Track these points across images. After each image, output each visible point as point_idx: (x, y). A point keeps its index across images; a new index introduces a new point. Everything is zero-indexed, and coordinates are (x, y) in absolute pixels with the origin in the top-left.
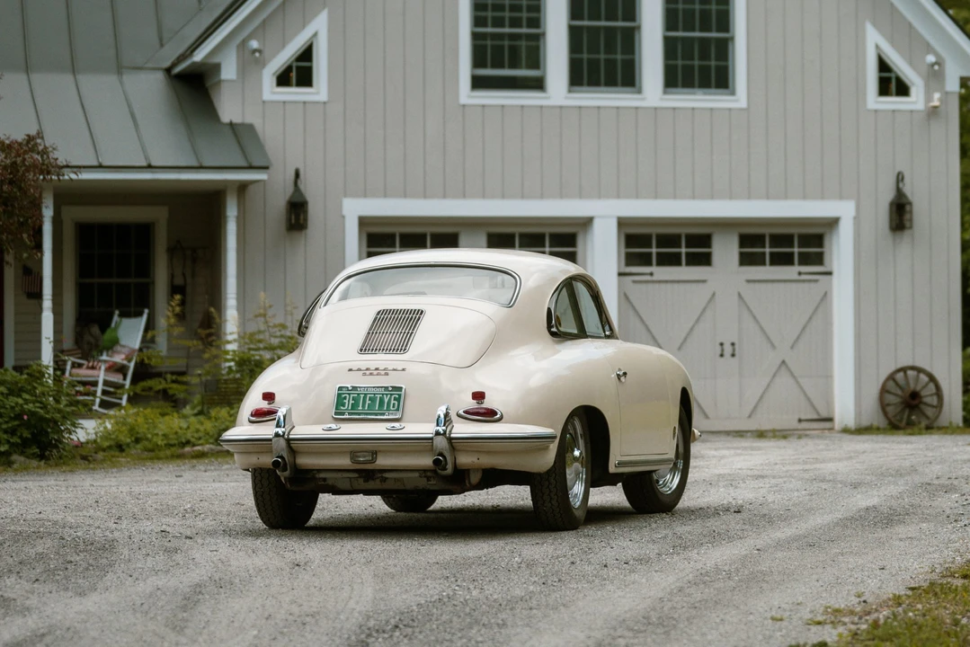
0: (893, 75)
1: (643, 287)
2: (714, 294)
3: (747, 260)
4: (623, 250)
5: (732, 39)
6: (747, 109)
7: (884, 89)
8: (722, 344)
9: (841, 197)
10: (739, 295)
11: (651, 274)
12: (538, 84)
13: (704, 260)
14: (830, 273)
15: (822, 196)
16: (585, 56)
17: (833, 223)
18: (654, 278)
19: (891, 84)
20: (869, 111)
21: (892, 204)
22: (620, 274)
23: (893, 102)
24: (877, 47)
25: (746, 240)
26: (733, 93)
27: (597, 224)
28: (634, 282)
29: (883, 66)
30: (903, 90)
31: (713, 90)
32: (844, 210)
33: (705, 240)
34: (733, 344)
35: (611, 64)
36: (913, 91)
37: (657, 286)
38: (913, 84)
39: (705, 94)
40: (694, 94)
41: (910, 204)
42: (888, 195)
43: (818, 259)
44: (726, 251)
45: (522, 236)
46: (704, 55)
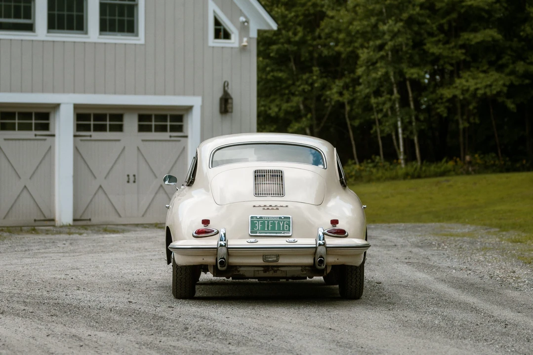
0: (222, 28)
1: (86, 142)
2: (124, 148)
3: (142, 129)
4: (76, 122)
5: (137, 5)
6: (145, 45)
7: (217, 36)
8: (128, 176)
9: (194, 94)
10: (138, 148)
11: (91, 136)
12: (30, 28)
13: (120, 128)
14: (186, 137)
15: (184, 94)
16: (56, 12)
17: (189, 109)
18: (92, 138)
19: (221, 33)
20: (210, 47)
21: (221, 99)
22: (75, 136)
23: (222, 42)
24: (214, 12)
25: (142, 118)
26: (137, 35)
27: (62, 107)
28: (81, 140)
29: (217, 23)
30: (227, 36)
31: (126, 34)
32: (195, 101)
33: (120, 117)
34: (134, 176)
35: (70, 17)
36: (233, 36)
37: (93, 143)
38: (233, 33)
39: (122, 35)
40: (116, 35)
41: (231, 99)
42: (219, 94)
43: (180, 129)
44: (131, 123)
45: (20, 114)
46: (121, 14)
